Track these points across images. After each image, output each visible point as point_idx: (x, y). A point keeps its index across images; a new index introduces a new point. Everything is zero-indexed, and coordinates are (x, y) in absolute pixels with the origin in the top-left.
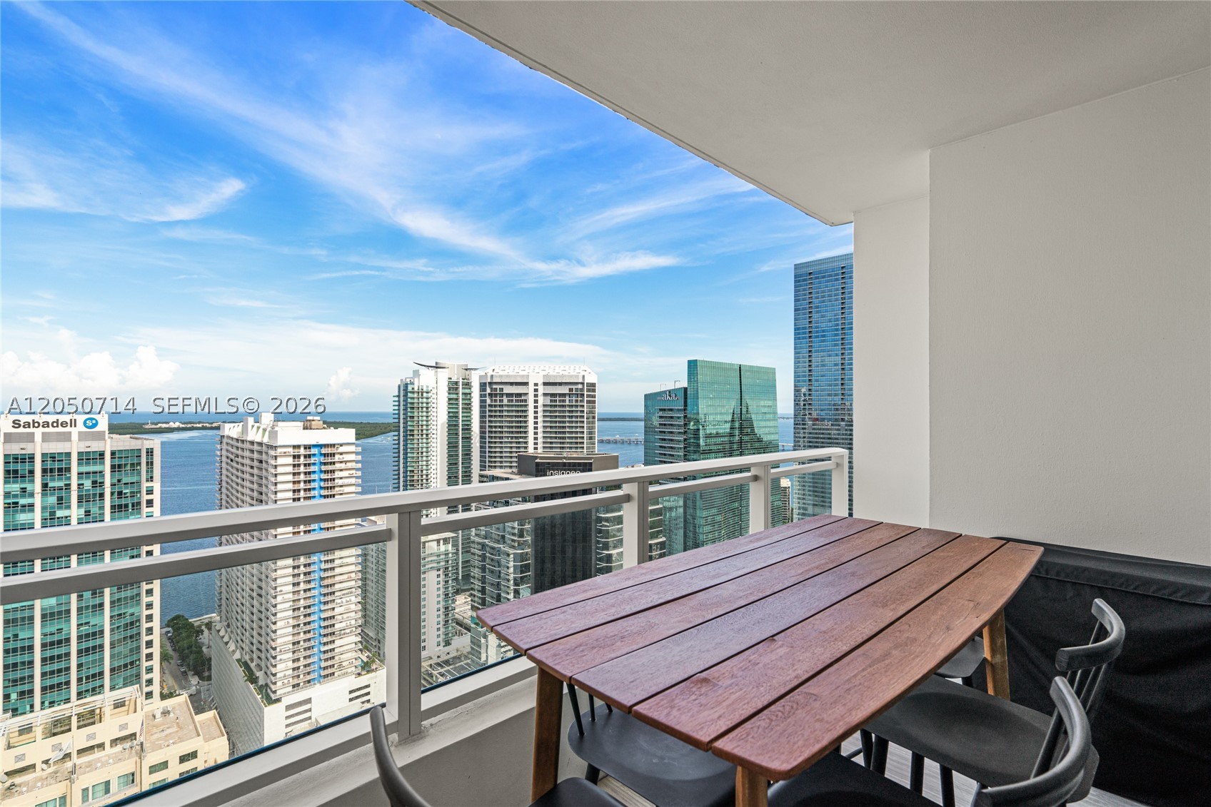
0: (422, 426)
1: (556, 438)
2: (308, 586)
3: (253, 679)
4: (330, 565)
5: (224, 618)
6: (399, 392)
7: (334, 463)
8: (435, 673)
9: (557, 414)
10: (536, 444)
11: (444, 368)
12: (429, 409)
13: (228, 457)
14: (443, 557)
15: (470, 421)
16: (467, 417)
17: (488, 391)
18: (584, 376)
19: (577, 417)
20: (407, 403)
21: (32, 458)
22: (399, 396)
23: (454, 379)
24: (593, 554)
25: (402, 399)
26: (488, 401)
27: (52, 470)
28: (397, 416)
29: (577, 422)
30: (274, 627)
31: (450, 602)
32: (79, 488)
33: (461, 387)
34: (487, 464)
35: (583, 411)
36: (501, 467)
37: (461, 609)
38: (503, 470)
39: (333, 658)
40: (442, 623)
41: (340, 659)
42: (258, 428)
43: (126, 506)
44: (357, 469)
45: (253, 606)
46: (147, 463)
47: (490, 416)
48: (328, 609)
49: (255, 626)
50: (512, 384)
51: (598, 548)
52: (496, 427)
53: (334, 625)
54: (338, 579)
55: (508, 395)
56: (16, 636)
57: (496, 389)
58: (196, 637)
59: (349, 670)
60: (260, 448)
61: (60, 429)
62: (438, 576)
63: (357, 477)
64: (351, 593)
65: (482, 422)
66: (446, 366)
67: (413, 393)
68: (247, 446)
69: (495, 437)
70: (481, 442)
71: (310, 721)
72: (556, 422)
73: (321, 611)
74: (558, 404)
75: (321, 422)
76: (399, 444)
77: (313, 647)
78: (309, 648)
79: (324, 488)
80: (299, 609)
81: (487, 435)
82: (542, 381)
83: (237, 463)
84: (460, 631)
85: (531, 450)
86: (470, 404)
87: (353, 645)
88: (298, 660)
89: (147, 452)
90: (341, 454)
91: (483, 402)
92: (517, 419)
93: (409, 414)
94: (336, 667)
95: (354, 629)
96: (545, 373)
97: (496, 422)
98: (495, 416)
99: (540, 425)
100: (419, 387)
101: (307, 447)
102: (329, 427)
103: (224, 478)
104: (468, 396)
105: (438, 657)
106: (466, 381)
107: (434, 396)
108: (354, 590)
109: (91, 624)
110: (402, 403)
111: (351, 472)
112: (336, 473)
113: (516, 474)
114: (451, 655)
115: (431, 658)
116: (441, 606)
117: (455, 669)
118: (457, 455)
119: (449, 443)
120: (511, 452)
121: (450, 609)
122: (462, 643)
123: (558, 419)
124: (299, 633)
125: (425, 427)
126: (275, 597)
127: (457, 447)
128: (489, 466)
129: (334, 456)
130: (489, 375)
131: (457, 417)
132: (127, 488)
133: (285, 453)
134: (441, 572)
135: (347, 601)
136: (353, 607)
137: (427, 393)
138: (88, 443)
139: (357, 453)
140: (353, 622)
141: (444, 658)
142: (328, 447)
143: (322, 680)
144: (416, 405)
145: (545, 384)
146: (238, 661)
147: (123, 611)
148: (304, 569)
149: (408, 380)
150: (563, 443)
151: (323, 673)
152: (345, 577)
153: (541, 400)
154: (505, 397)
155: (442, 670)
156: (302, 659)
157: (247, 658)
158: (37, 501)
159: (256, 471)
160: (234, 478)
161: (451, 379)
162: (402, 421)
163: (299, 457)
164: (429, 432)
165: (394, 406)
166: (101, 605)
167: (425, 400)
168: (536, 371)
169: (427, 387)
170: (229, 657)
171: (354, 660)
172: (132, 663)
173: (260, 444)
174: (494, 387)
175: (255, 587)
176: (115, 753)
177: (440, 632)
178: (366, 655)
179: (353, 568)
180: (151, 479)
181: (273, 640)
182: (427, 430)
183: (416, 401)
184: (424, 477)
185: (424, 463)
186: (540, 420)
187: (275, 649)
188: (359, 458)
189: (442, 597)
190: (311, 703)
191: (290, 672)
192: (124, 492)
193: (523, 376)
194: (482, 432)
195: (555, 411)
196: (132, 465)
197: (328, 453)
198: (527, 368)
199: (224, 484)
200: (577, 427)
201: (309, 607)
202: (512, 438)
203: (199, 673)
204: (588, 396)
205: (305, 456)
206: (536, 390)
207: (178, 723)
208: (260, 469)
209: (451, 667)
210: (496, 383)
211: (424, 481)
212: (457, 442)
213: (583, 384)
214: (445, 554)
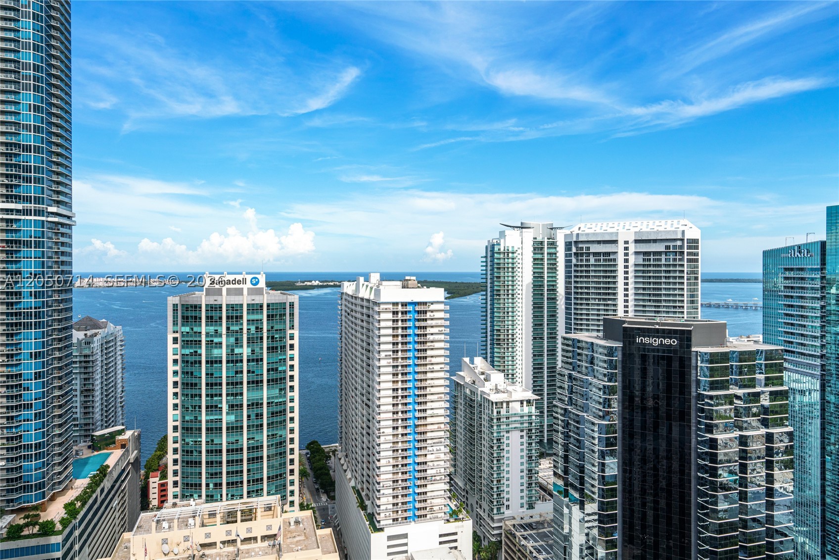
0: (508, 286)
1: (650, 300)
2: (405, 432)
3: (364, 507)
4: (422, 415)
5: (344, 449)
6: (487, 253)
7: (426, 320)
8: (518, 534)
9: (651, 274)
10: (626, 306)
11: (530, 228)
12: (515, 270)
13: (346, 311)
14: (526, 418)
15: (555, 281)
16: (552, 277)
17: (574, 250)
18: (683, 232)
19: (675, 278)
20: (494, 264)
21: (221, 307)
22: (486, 257)
23: (539, 239)
24: (693, 436)
25: (489, 259)
26: (574, 261)
27: (232, 317)
28: (484, 276)
29: (675, 283)
30: (378, 464)
31: (534, 465)
32: (248, 332)
33: (546, 246)
34: (573, 327)
35: (683, 271)
36: (588, 330)
37: (545, 474)
38: (587, 334)
39: (426, 501)
40: (525, 485)
41: (431, 503)
42: (367, 286)
43: (277, 348)
44: (445, 327)
45: (363, 442)
46: (290, 314)
47: (576, 277)
48: (421, 455)
49: (365, 459)
50: (599, 242)
51: (700, 430)
52: (581, 288)
53: (426, 470)
54: (429, 427)
55: (595, 254)
56: (212, 441)
57: (582, 248)
58: (326, 461)
59: (439, 515)
60: (368, 304)
61: (237, 286)
62: (522, 437)
63: (445, 334)
64: (441, 442)
65: (568, 283)
66: (532, 226)
67: (499, 253)
68: (359, 302)
69: (581, 299)
70: (566, 303)
71: (406, 555)
72: (650, 283)
73: (415, 455)
74: (652, 263)
75: (416, 282)
76: (486, 303)
77: (409, 487)
78: (406, 488)
79: (418, 343)
80: (397, 450)
81: (573, 296)
82: (633, 239)
83: (352, 316)
84: (543, 496)
85: (620, 313)
86: (555, 264)
87: (443, 492)
88: (397, 497)
89: (290, 305)
90: (432, 311)
91: (568, 262)
92: (605, 280)
93: (496, 274)
94: (428, 510)
95: (443, 477)
96: (637, 230)
97: (581, 282)
98: (581, 277)
99: (631, 286)
100: (504, 247)
101: (404, 304)
102: (423, 286)
103: (343, 329)
104: (553, 256)
105: (522, 518)
106: (551, 240)
107: (520, 257)
108: (443, 440)
109: (255, 439)
110: (489, 264)
111: (441, 329)
112: (428, 329)
113: (601, 339)
114: (534, 520)
115: (514, 518)
116: (524, 467)
117: (538, 534)
118: (543, 316)
119: (534, 304)
120: (598, 315)
121: (534, 472)
122: (545, 509)
123: (652, 280)
124: (398, 473)
125: (510, 287)
126: (379, 437)
127: (542, 308)
128: (575, 329)
129: (426, 313)
130: (575, 233)
131: (542, 277)
132: (277, 334)
133: (386, 309)
134: (524, 433)
135: (437, 450)
136: (442, 456)
137: (513, 253)
138: (253, 297)
139: (445, 311)
140: (442, 470)
141: (527, 520)
142: (421, 305)
143: (416, 519)
144: (502, 266)
145: (637, 241)
146: (353, 488)
147: (275, 432)
148: (401, 415)
149: (495, 241)
150: (659, 306)
151: (418, 513)
152: (435, 427)
153: (632, 259)
154: (591, 256)
155: (525, 533)
156: (400, 497)
157: (359, 487)
158: (224, 340)
159: (365, 324)
160: (350, 330)
161: (535, 238)
162: (489, 281)
163: (397, 313)
164: (515, 292)
165: (482, 266)
166: (262, 425)
167: (510, 261)
168: (627, 227)
169: (513, 247)
170: (346, 483)
171: (443, 506)
172: (281, 475)
173: (368, 301)
174: (580, 246)
175: (364, 426)
176: (264, 547)
177: (524, 494)
178: (455, 503)
179: (442, 419)
180: (292, 327)
181: (378, 476)
182: (513, 290)
183: (502, 261)
184: (510, 336)
185: (510, 323)
186: (631, 280)
187: (379, 483)
188: (448, 316)
189: (525, 459)
190: (407, 538)
191: (391, 506)
192: (275, 336)
193: (612, 233)
194: (568, 293)
195: (649, 271)
196: (280, 315)
197: (421, 309)
198: (616, 225)
199: (344, 334)
200: (675, 289)
201: (406, 450)
202: (599, 299)
203: (327, 492)
204: (689, 254)
205: (402, 313)
206: (626, 249)
207: (305, 533)
208: (368, 323)
209: (534, 531)
210: (582, 242)
211: (510, 340)
212: (542, 303)
213: (682, 240)
214: (529, 416)
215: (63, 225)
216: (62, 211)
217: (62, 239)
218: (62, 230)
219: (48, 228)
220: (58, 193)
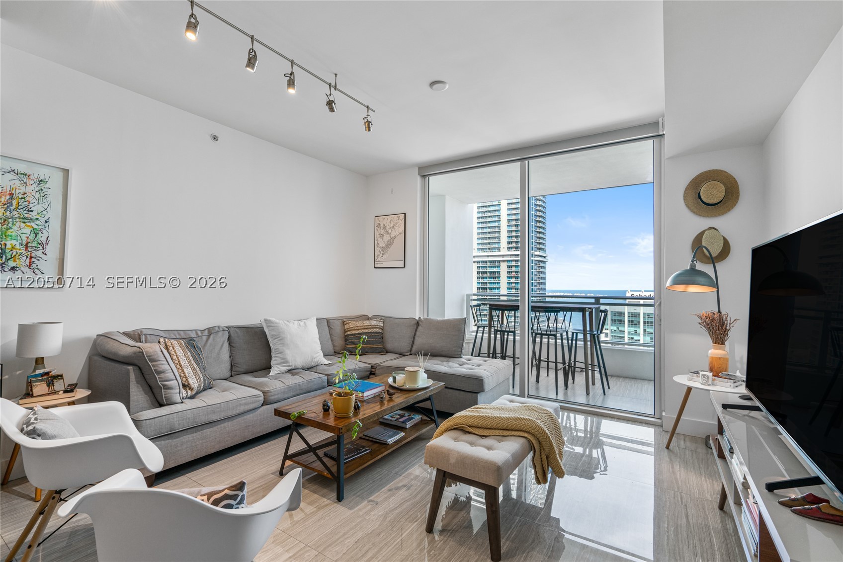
21: (639, 315)
27: (648, 322)
215: (542, 262)
216: (541, 253)
217: (542, 270)
218: (542, 265)
219: (535, 264)
220: (540, 243)
